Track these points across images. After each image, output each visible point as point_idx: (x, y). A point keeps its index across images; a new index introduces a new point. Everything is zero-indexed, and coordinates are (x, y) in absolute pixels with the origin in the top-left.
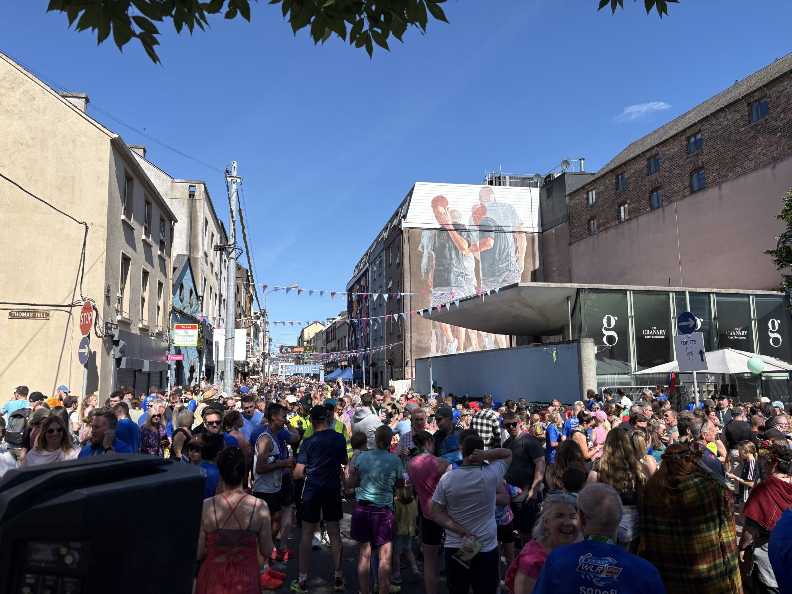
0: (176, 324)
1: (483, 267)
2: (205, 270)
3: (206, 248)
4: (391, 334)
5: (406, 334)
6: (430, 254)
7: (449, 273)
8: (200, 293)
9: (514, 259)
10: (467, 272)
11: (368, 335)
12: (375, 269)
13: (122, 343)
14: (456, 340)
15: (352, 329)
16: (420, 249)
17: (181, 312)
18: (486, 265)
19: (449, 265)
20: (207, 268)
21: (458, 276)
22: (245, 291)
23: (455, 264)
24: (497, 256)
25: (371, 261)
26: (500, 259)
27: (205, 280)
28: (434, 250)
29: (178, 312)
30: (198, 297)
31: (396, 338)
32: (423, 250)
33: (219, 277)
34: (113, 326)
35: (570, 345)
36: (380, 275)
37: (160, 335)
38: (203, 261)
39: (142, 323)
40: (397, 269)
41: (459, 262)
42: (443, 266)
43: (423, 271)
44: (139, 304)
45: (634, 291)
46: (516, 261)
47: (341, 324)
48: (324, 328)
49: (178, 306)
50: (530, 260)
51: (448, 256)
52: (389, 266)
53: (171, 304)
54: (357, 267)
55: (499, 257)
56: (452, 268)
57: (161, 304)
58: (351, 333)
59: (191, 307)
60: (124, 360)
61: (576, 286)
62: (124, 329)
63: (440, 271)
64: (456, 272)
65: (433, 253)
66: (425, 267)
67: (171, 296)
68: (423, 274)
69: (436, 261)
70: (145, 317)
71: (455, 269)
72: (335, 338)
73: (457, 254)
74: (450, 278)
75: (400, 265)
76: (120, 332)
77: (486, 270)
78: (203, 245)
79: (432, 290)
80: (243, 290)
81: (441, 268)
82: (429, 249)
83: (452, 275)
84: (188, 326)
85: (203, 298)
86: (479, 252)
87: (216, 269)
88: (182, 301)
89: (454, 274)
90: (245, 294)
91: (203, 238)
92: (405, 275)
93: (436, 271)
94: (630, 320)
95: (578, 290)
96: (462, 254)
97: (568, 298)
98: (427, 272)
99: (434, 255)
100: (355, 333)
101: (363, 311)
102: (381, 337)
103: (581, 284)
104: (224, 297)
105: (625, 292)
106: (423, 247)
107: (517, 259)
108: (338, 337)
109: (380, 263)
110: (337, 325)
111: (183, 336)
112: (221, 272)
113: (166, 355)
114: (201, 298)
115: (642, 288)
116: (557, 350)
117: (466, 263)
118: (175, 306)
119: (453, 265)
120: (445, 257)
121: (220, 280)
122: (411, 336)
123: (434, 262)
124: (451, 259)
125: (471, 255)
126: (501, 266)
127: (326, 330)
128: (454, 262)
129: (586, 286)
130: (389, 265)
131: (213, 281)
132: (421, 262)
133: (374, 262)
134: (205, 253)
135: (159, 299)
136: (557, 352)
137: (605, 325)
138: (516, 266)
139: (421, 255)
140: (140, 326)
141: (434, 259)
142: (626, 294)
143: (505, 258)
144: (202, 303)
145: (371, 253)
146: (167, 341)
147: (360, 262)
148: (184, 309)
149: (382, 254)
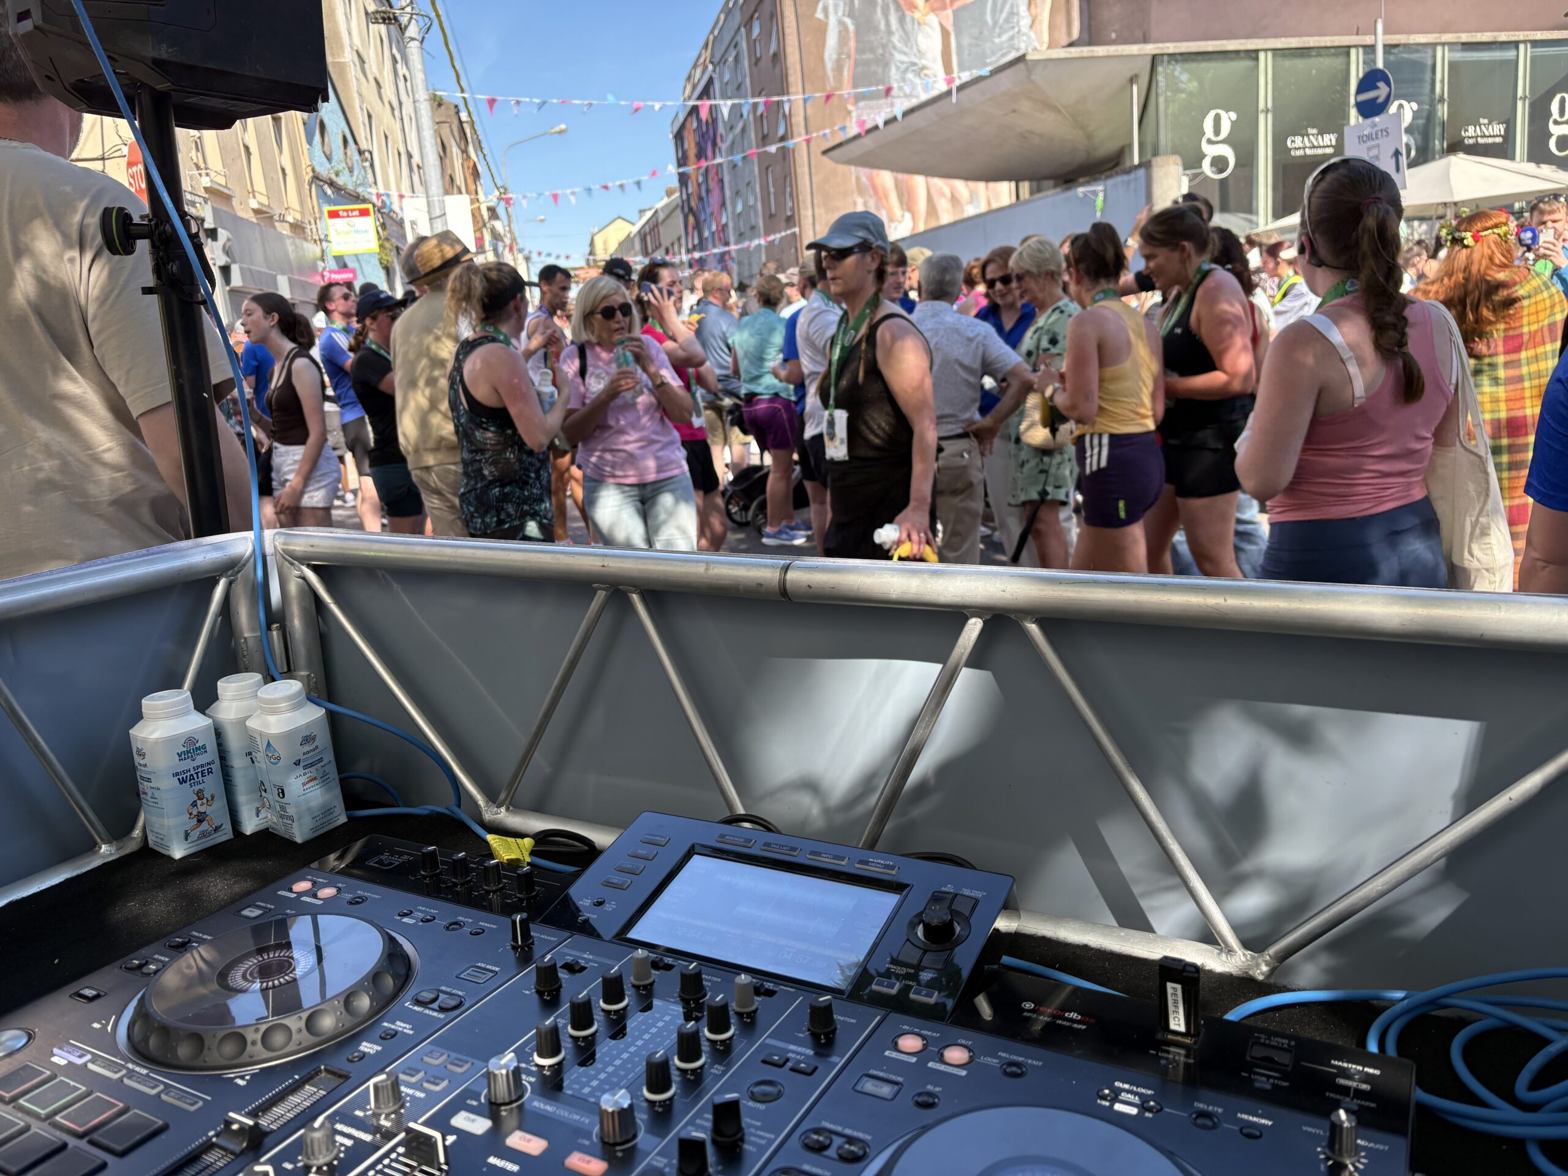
0: (327, 208)
1: (959, 47)
2: (364, 92)
3: (357, 41)
4: (771, 216)
5: (803, 212)
6: (841, 23)
7: (886, 65)
8: (364, 145)
9: (1025, 22)
10: (924, 62)
11: (725, 226)
12: (727, 77)
13: (222, 234)
14: (908, 216)
15: (691, 219)
16: (819, 15)
17: (332, 184)
18: (966, 41)
19: (884, 46)
20: (370, 90)
21: (906, 71)
22: (459, 152)
23: (899, 45)
24: (989, 19)
25: (716, 60)
26: (995, 23)
27: (370, 116)
28: (851, 15)
29: (326, 182)
30: (361, 152)
31: (783, 224)
32: (826, 15)
33: (397, 113)
34: (197, 199)
35: (1132, 176)
36: (739, 87)
37: (297, 228)
38: (356, 71)
39: (254, 197)
40: (774, 66)
41: (907, 38)
42: (872, 50)
43: (829, 65)
44: (240, 156)
45: (1274, 50)
46: (1031, 27)
47: (667, 212)
48: (635, 229)
49: (324, 170)
50: (1061, 20)
51: (882, 26)
52: (756, 64)
53: (309, 163)
54: (689, 78)
55: (993, 18)
56: (892, 55)
57: (286, 161)
58: (690, 229)
59: (351, 170)
60: (235, 270)
61: (1150, 49)
62: (223, 207)
63: (866, 63)
64: (902, 63)
65: (848, 21)
66: (834, 57)
67: (306, 146)
68: (830, 74)
69: (857, 41)
70: (260, 185)
71: (899, 57)
72: (660, 245)
73: (902, 20)
74: (889, 77)
75: (778, 58)
76: (215, 211)
77: (966, 52)
78: (350, 34)
79: (850, 107)
80: (455, 151)
81: (868, 56)
82: (840, 13)
83: (893, 71)
84: (352, 210)
85: (371, 153)
86: (949, 12)
87: (389, 92)
88: (329, 158)
89: (898, 68)
90: (460, 161)
91: (348, 20)
92: (791, 79)
93: (857, 64)
94: (1262, 117)
95: (1155, 59)
96: (913, 19)
97: (1132, 80)
98: (839, 67)
99: (851, 28)
100: (698, 226)
101: (712, 174)
102: (753, 228)
103: (1161, 45)
104: (416, 159)
105: (1253, 55)
106: (825, 10)
107: (1033, 21)
108: (666, 242)
109: (737, 59)
110: (661, 216)
111: (348, 233)
112: (400, 103)
113: (320, 270)
114: (367, 155)
115: (1294, 42)
116: (1105, 191)
117: (921, 39)
118: (318, 169)
119: (895, 47)
120: (876, 30)
121: (402, 119)
122: (813, 216)
123: (852, 44)
124: (890, 32)
125: (933, 19)
126: (997, 41)
127: (639, 232)
128: (895, 39)
129: (1171, 48)
130: (756, 62)
131: (385, 119)
132: (823, 45)
133: (723, 60)
134: (357, 52)
135: (281, 151)
136: (1105, 197)
137: (1209, 131)
138: (1029, 38)
139: (821, 29)
140: (254, 204)
141: (852, 35)
142: (1257, 59)
143: (1007, 20)
144: (372, 166)
145: (715, 38)
146: (315, 241)
147: (695, 66)
148: (337, 175)
149: (738, 38)
